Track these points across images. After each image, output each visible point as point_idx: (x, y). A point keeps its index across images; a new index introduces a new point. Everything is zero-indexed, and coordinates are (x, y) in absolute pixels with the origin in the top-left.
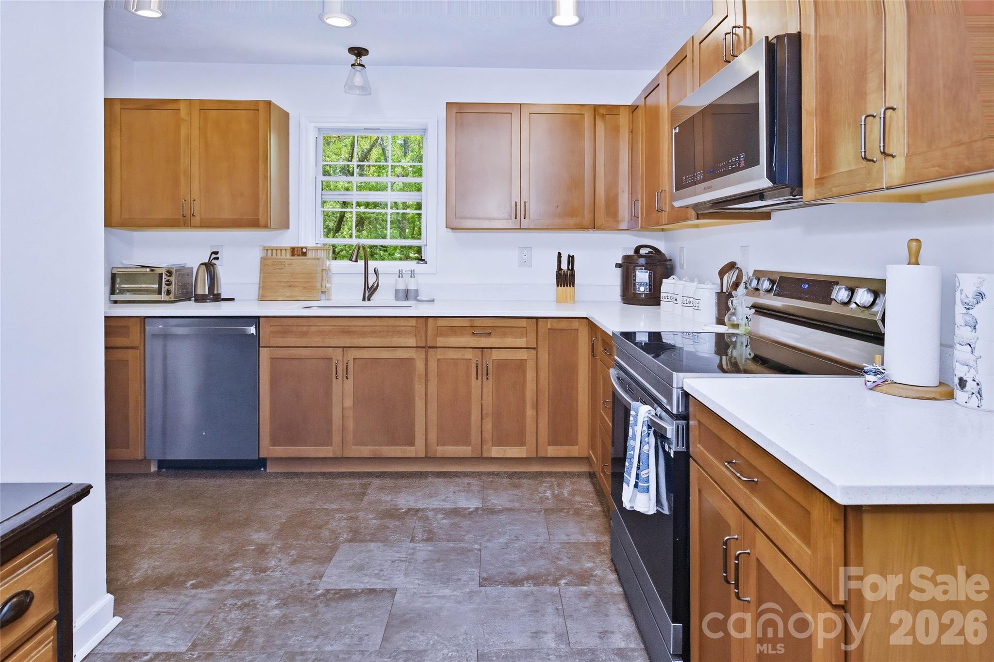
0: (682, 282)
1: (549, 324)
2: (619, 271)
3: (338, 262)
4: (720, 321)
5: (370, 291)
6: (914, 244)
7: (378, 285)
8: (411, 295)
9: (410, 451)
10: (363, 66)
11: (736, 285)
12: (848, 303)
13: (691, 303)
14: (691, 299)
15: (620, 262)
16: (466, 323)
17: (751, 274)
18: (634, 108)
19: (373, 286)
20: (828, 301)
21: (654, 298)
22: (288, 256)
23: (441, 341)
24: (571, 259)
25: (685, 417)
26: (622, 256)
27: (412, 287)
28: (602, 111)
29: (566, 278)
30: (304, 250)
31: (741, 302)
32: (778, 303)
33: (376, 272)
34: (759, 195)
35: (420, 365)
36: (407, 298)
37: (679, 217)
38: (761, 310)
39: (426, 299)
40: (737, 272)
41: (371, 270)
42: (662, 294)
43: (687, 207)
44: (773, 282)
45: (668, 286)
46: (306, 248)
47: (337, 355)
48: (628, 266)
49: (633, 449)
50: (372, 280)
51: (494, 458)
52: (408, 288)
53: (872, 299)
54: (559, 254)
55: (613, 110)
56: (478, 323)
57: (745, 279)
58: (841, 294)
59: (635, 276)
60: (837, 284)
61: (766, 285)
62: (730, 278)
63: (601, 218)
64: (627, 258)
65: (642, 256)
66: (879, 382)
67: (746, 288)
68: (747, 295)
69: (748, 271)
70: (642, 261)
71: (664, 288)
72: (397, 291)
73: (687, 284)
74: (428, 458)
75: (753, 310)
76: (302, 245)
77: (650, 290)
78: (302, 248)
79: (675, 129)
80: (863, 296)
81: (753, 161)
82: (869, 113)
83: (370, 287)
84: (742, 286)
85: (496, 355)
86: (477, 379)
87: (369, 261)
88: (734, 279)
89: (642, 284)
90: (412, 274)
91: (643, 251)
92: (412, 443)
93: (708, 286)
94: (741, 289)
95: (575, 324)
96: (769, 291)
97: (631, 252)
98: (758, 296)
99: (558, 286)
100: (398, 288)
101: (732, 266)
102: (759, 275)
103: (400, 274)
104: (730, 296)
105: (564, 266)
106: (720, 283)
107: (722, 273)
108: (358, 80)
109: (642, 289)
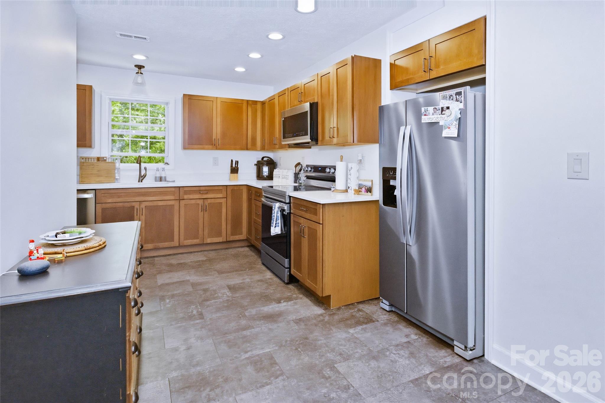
0: (282, 170)
1: (231, 188)
2: (255, 167)
3: (123, 164)
4: (295, 182)
5: (142, 178)
6: (341, 157)
7: (146, 175)
8: (163, 179)
9: (172, 244)
10: (142, 74)
11: (300, 170)
12: (330, 172)
13: (285, 177)
14: (285, 176)
15: (256, 163)
16: (197, 189)
17: (305, 166)
18: (263, 103)
19: (143, 176)
20: (325, 172)
21: (270, 177)
22: (96, 161)
23: (186, 197)
24: (237, 162)
25: (290, 203)
26: (256, 161)
27: (163, 175)
28: (251, 103)
29: (234, 170)
30: (105, 158)
31: (302, 176)
32: (313, 174)
33: (145, 169)
34: (308, 143)
35: (176, 208)
36: (161, 181)
37: (282, 147)
38: (308, 177)
39: (171, 181)
40: (300, 166)
41: (143, 168)
42: (274, 175)
43: (286, 144)
44: (311, 168)
45: (276, 172)
46: (106, 157)
47: (136, 205)
48: (259, 165)
49: (274, 216)
50: (143, 173)
51: (209, 243)
52: (162, 176)
53: (334, 171)
54: (232, 161)
55: (255, 102)
56: (202, 188)
57: (303, 168)
58: (328, 170)
59: (263, 169)
60: (327, 167)
61: (310, 169)
62: (298, 168)
63: (249, 146)
64: (258, 162)
65: (265, 161)
66: (334, 190)
67: (304, 170)
68: (304, 173)
69: (304, 165)
70: (265, 163)
71: (274, 173)
72: (156, 177)
73: (284, 170)
74: (180, 246)
75: (306, 178)
76: (102, 156)
77: (269, 174)
78: (104, 158)
79: (283, 118)
80: (332, 170)
81: (306, 134)
82: (331, 127)
83: (142, 176)
84: (302, 170)
85: (209, 201)
86: (202, 211)
87: (141, 164)
88: (300, 168)
89: (266, 172)
90: (163, 169)
91: (265, 159)
92: (173, 240)
93: (291, 171)
94: (302, 171)
95: (241, 188)
96: (310, 171)
97: (260, 160)
98: (307, 173)
99: (231, 173)
100: (156, 176)
101: (299, 164)
102: (307, 166)
103: (158, 170)
104: (299, 174)
105: (234, 166)
106: (295, 169)
107: (296, 166)
108: (139, 79)
109: (266, 174)
